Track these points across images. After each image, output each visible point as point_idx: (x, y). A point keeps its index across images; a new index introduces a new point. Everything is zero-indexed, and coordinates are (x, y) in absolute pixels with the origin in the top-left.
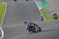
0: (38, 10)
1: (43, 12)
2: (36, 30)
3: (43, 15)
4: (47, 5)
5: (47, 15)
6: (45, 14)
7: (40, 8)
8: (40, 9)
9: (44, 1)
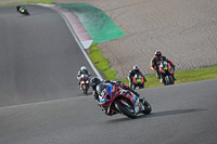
0: (77, 49)
1: (98, 56)
2: (137, 109)
3: (98, 70)
4: (113, 32)
5: (112, 69)
6: (104, 65)
7: (86, 44)
8: (86, 47)
9: (102, 16)
